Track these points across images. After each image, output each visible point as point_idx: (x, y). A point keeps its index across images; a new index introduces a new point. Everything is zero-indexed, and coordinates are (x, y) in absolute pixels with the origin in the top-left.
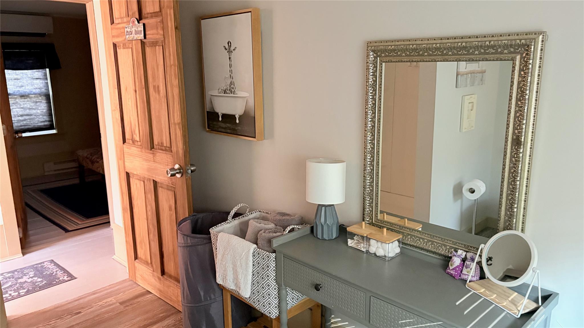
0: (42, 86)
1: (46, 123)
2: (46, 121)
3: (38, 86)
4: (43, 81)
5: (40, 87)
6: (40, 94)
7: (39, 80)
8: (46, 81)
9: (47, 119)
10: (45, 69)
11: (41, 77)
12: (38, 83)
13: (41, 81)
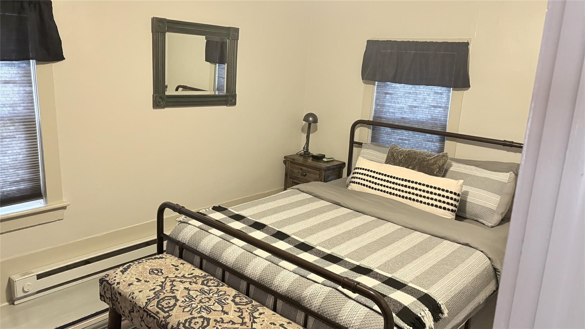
0: (16, 99)
1: (22, 186)
2: (23, 180)
3: (8, 99)
4: (21, 89)
5: (12, 102)
6: (12, 120)
7: (11, 85)
8: (28, 89)
9: (26, 177)
10: (26, 61)
11: (17, 79)
12: (8, 93)
13: (16, 89)
